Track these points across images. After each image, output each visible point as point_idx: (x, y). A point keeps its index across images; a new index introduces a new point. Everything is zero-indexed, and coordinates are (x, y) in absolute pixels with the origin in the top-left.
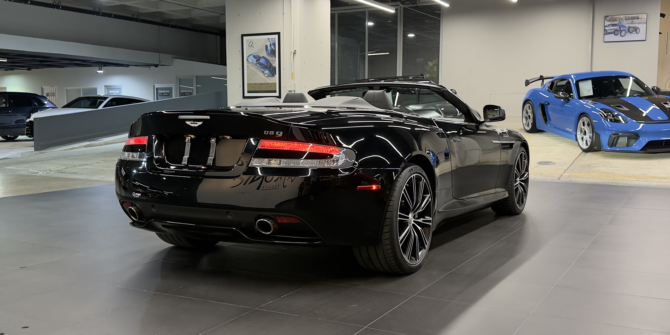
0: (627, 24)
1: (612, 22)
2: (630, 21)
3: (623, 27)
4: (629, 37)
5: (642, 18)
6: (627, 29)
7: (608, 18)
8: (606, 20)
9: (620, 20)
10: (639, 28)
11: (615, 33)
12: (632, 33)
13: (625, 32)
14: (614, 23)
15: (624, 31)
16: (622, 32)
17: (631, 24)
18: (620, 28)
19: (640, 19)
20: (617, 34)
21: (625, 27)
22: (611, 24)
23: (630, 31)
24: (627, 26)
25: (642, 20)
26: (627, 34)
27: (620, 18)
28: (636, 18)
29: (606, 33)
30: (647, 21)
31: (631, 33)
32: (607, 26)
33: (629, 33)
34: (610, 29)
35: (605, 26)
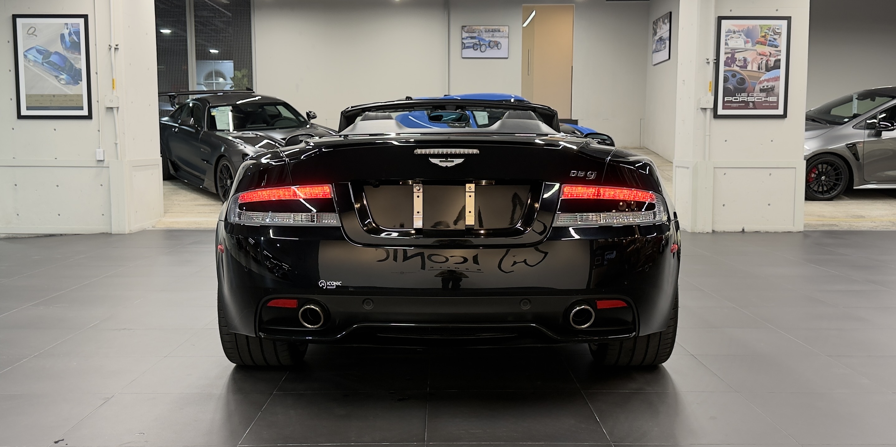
0: (487, 37)
1: (470, 34)
2: (490, 34)
3: (483, 41)
4: (490, 53)
5: (503, 31)
6: (487, 44)
7: (466, 29)
8: (464, 31)
9: (479, 32)
10: (501, 42)
11: (474, 47)
12: (493, 48)
13: (485, 46)
14: (472, 36)
15: (484, 45)
16: (482, 46)
17: (492, 37)
18: (479, 41)
19: (501, 32)
20: (476, 49)
21: (485, 41)
22: (470, 36)
23: (491, 46)
24: (487, 39)
25: (503, 34)
26: (487, 49)
27: (479, 29)
28: (497, 30)
29: (464, 47)
30: (508, 35)
31: (492, 48)
32: (465, 38)
33: (490, 48)
34: (469, 43)
35: (463, 39)
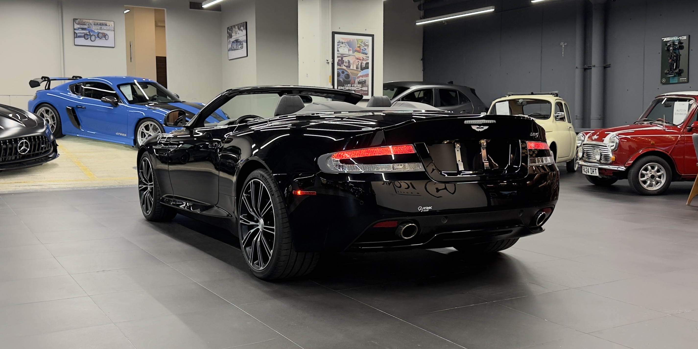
0: (96, 29)
1: (81, 26)
2: (98, 27)
3: (92, 32)
4: (98, 42)
5: (109, 26)
6: (96, 35)
7: (77, 21)
8: (76, 23)
9: (89, 25)
10: (108, 34)
11: (85, 36)
12: (102, 39)
13: (95, 37)
14: (83, 27)
15: (93, 36)
16: (92, 36)
17: (100, 29)
18: (89, 32)
19: (108, 26)
20: (87, 38)
21: (94, 32)
22: (81, 27)
23: (99, 37)
24: (96, 31)
25: (110, 27)
26: (96, 39)
27: (89, 22)
28: (104, 24)
29: (76, 36)
30: (114, 29)
31: (100, 38)
32: (77, 29)
33: (99, 39)
34: (80, 33)
35: (74, 29)
